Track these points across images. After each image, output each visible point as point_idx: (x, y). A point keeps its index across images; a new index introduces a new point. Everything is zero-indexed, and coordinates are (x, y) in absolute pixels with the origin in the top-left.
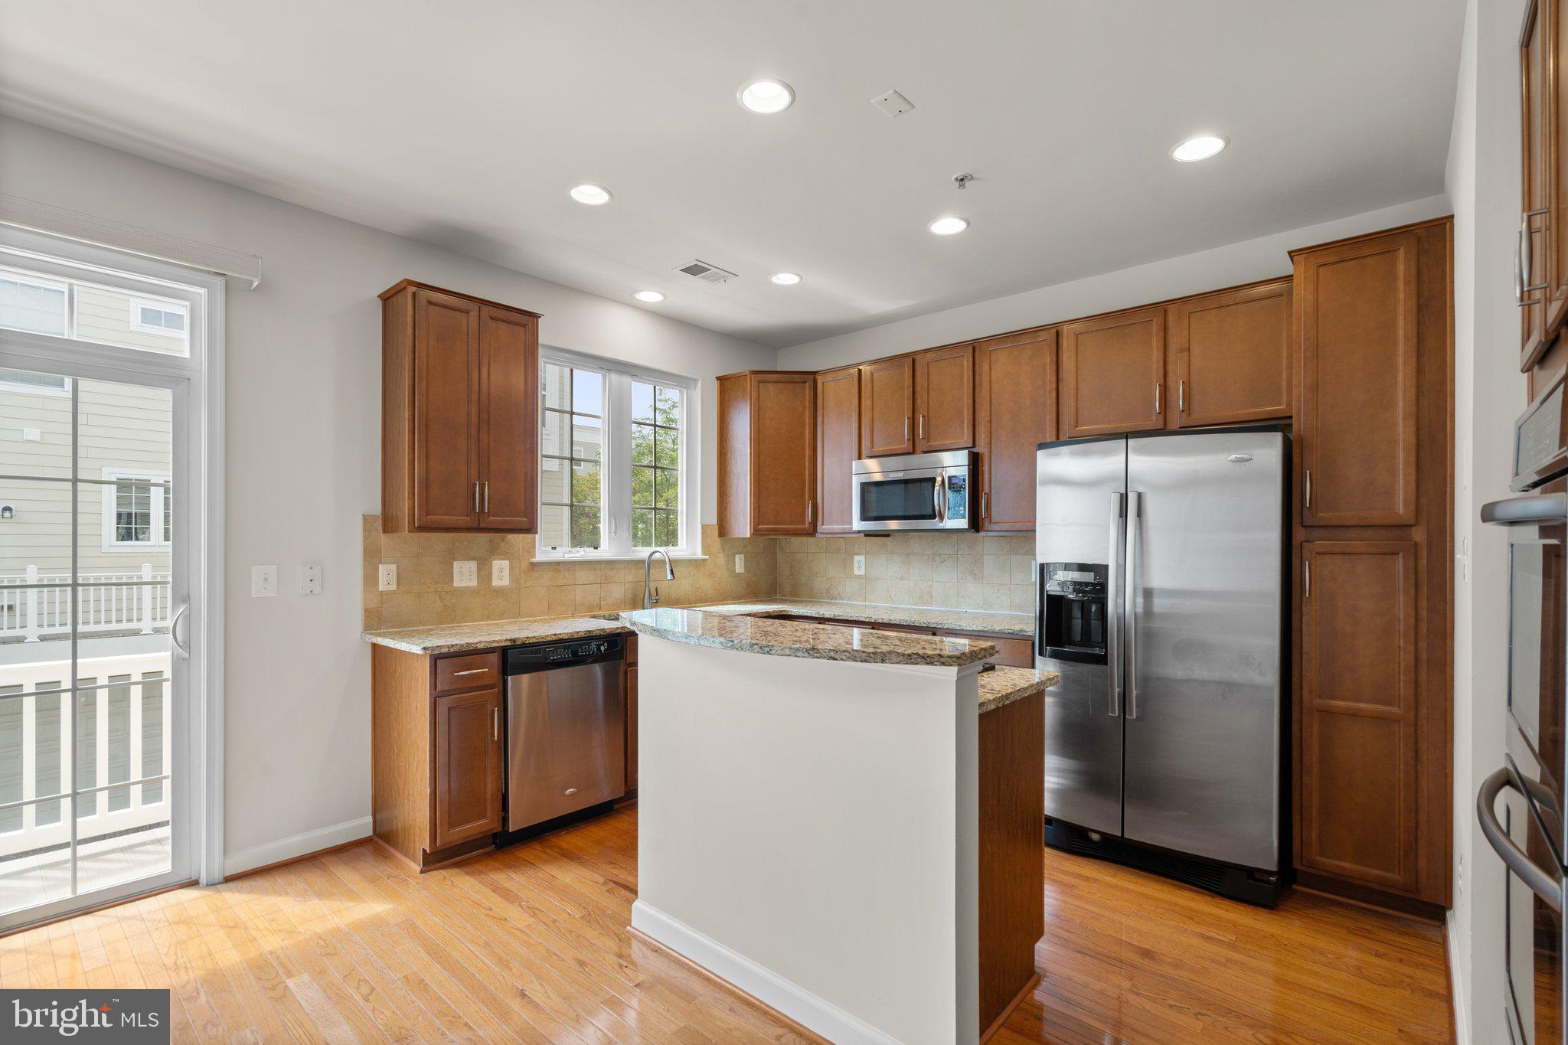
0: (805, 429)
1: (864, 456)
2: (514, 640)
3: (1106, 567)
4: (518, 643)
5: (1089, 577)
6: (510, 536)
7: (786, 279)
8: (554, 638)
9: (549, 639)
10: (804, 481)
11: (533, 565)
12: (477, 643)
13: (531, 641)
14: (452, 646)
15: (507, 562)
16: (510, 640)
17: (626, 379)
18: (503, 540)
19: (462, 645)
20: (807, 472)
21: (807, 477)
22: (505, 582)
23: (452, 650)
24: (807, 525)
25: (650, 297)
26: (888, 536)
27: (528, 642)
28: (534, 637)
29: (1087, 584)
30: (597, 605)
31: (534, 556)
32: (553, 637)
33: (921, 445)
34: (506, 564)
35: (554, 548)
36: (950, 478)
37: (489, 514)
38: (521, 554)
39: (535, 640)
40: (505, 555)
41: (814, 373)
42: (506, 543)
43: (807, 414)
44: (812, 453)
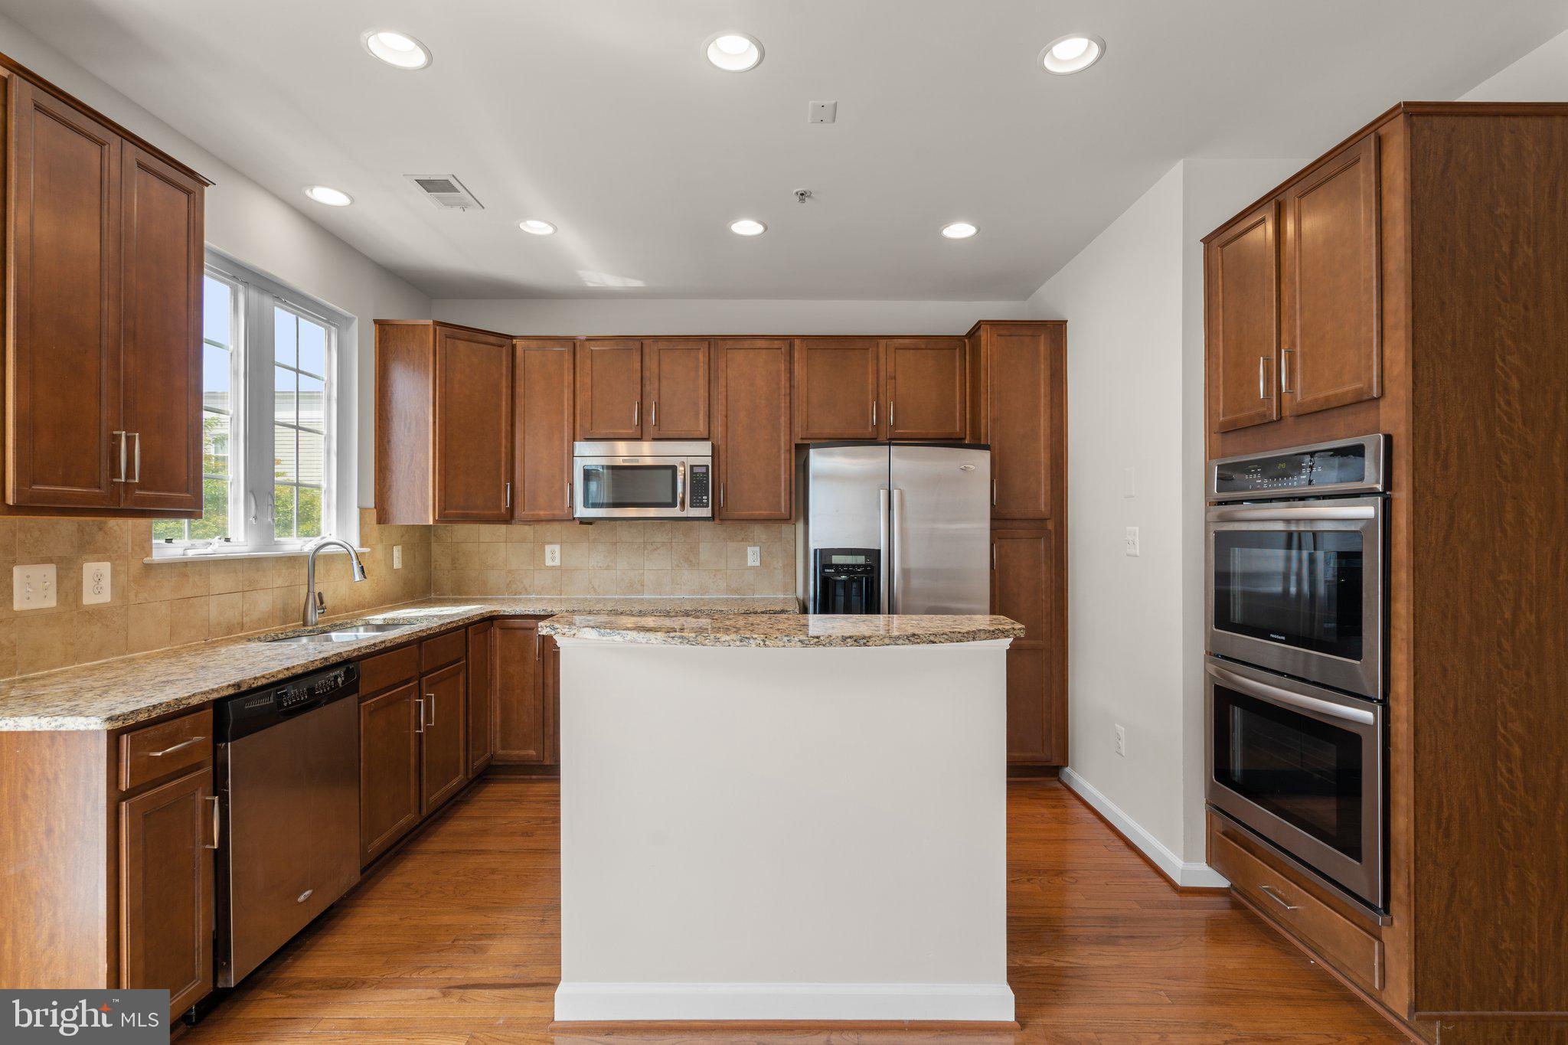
0: (501, 399)
1: (578, 437)
2: (238, 685)
3: (879, 551)
4: (244, 688)
5: (861, 560)
6: (114, 523)
7: (536, 227)
8: (288, 674)
9: (281, 676)
10: (500, 461)
11: (150, 568)
12: (189, 697)
13: (260, 683)
14: (154, 707)
15: (108, 564)
16: (234, 685)
17: (268, 301)
18: (101, 529)
19: (168, 704)
20: (503, 449)
21: (503, 455)
22: (105, 597)
23: (154, 715)
24: (503, 511)
25: (327, 197)
26: (591, 524)
27: (255, 685)
28: (263, 677)
29: (859, 566)
30: (238, 624)
31: (149, 554)
32: (286, 672)
33: (651, 430)
34: (105, 567)
35: (169, 541)
36: (692, 467)
37: (141, 486)
38: (130, 550)
39: (264, 681)
40: (101, 553)
41: (512, 337)
42: (105, 533)
43: (504, 383)
44: (509, 428)
